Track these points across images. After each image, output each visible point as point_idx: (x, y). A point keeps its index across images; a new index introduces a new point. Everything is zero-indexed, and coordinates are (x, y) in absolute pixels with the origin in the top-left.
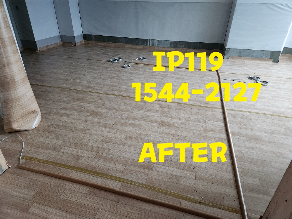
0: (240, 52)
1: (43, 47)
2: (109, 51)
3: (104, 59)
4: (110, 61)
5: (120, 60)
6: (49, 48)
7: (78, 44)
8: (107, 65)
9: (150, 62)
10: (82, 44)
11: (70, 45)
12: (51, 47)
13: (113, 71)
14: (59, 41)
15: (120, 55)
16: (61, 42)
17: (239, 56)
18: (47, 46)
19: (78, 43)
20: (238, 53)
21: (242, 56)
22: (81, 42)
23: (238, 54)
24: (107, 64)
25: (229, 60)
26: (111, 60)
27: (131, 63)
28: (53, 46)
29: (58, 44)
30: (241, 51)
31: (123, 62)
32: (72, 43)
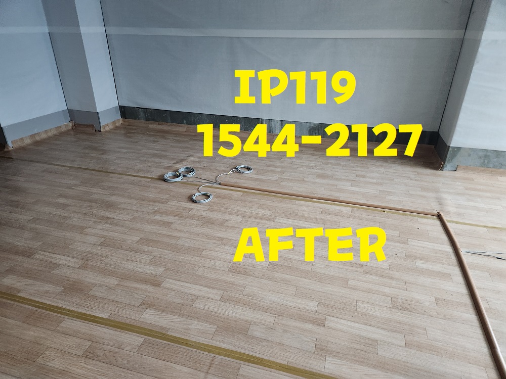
0: (486, 156)
1: (22, 139)
2: (172, 146)
3: (152, 172)
4: (165, 180)
5: (190, 176)
6: (38, 138)
7: (107, 129)
8: (155, 191)
9: (261, 180)
10: (117, 128)
11: (90, 130)
12: (44, 136)
13: (162, 213)
14: (65, 123)
15: (192, 159)
16: (71, 125)
17: (483, 165)
18: (33, 136)
19: (107, 125)
20: (480, 158)
21: (491, 165)
22: (114, 123)
23: (482, 161)
24: (156, 188)
25: (458, 174)
26: (168, 175)
27: (215, 185)
28: (50, 134)
29: (64, 129)
30: (488, 154)
31: (195, 180)
32: (92, 126)
